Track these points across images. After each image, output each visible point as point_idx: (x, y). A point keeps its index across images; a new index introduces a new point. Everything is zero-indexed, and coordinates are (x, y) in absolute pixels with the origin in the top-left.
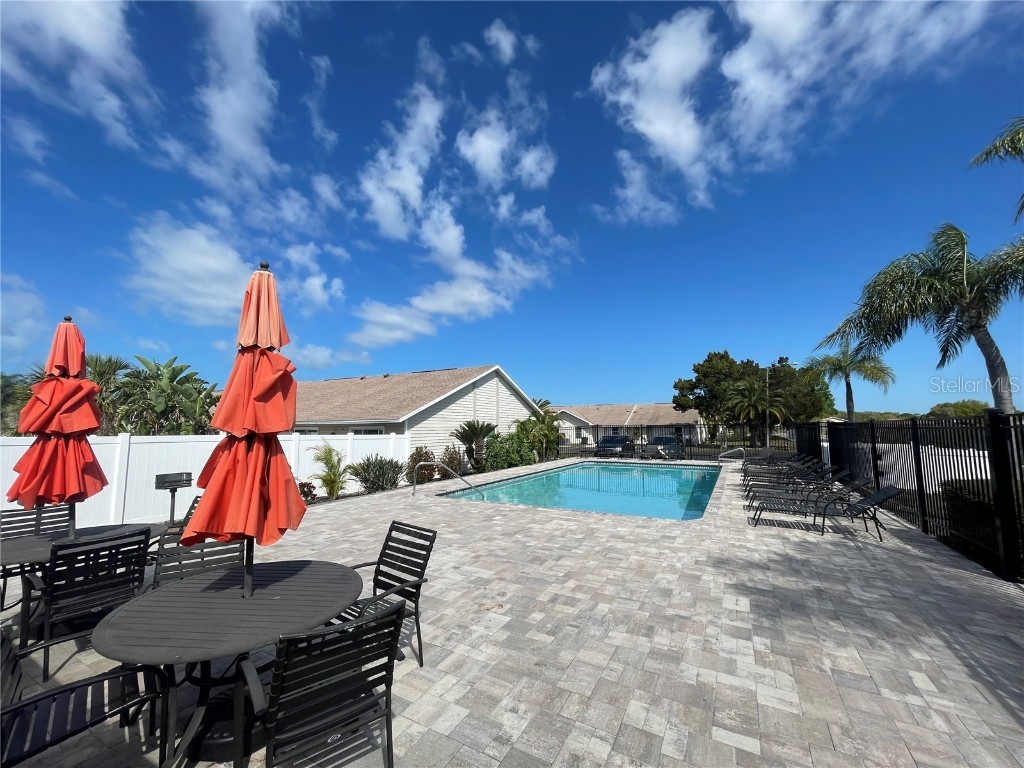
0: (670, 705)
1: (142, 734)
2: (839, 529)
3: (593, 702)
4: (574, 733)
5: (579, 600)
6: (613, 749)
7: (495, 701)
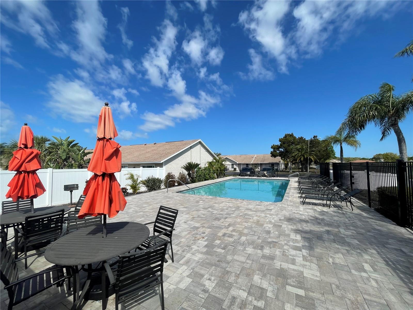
0: (270, 277)
1: (66, 289)
2: (335, 205)
3: (241, 276)
4: (233, 288)
5: (234, 235)
6: (248, 294)
7: (202, 276)
